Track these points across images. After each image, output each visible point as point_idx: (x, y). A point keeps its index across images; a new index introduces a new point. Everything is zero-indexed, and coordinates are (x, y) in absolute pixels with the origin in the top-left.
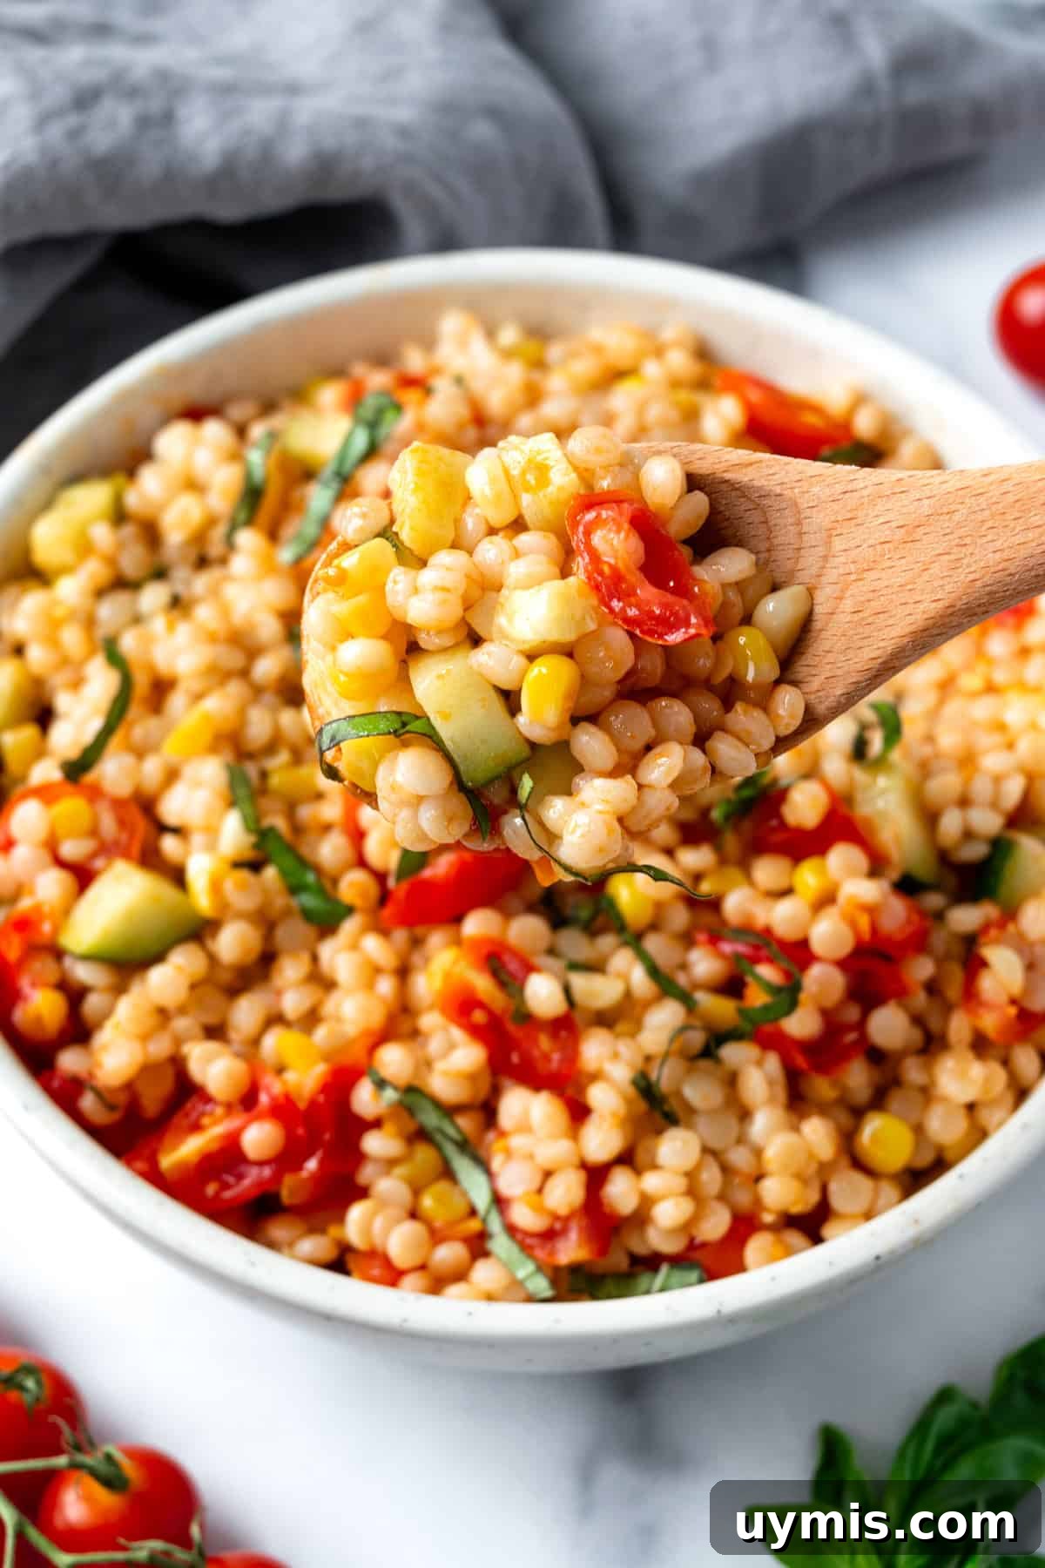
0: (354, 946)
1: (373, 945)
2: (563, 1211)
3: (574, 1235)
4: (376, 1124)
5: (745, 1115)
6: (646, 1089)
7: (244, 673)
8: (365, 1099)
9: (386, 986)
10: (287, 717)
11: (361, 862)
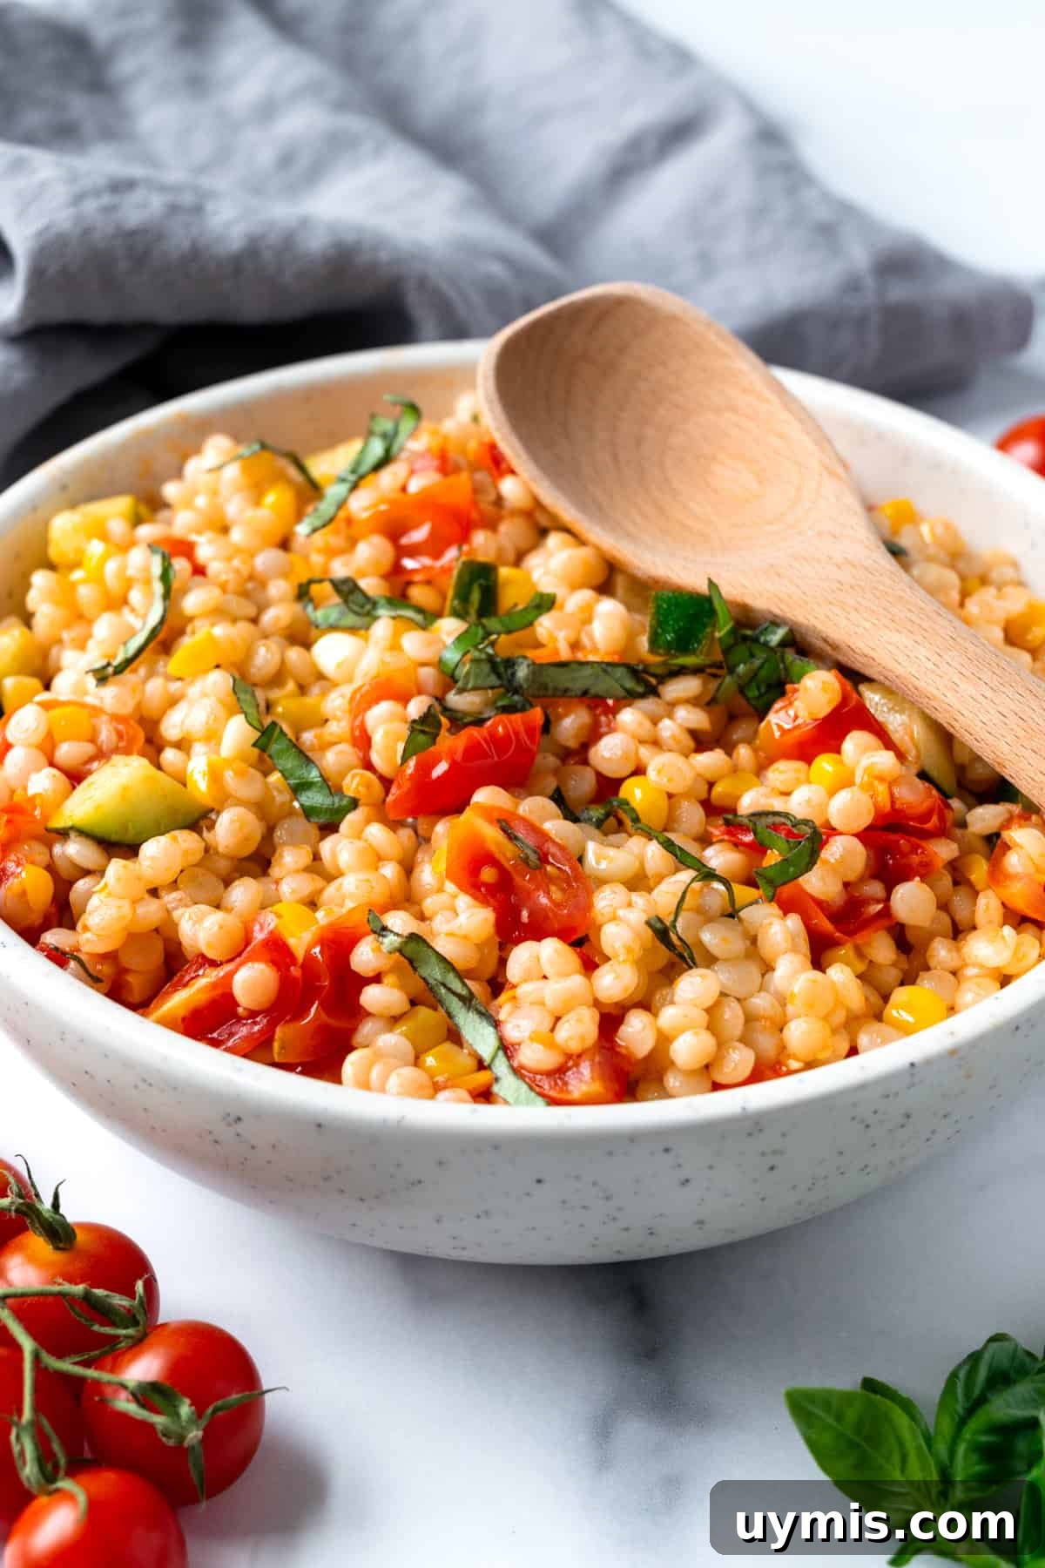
0: (359, 835)
1: (377, 833)
2: (575, 1047)
3: (586, 1069)
4: (377, 979)
5: (768, 968)
6: (661, 932)
7: (255, 621)
8: (364, 957)
9: (390, 871)
10: (294, 654)
11: (368, 766)
